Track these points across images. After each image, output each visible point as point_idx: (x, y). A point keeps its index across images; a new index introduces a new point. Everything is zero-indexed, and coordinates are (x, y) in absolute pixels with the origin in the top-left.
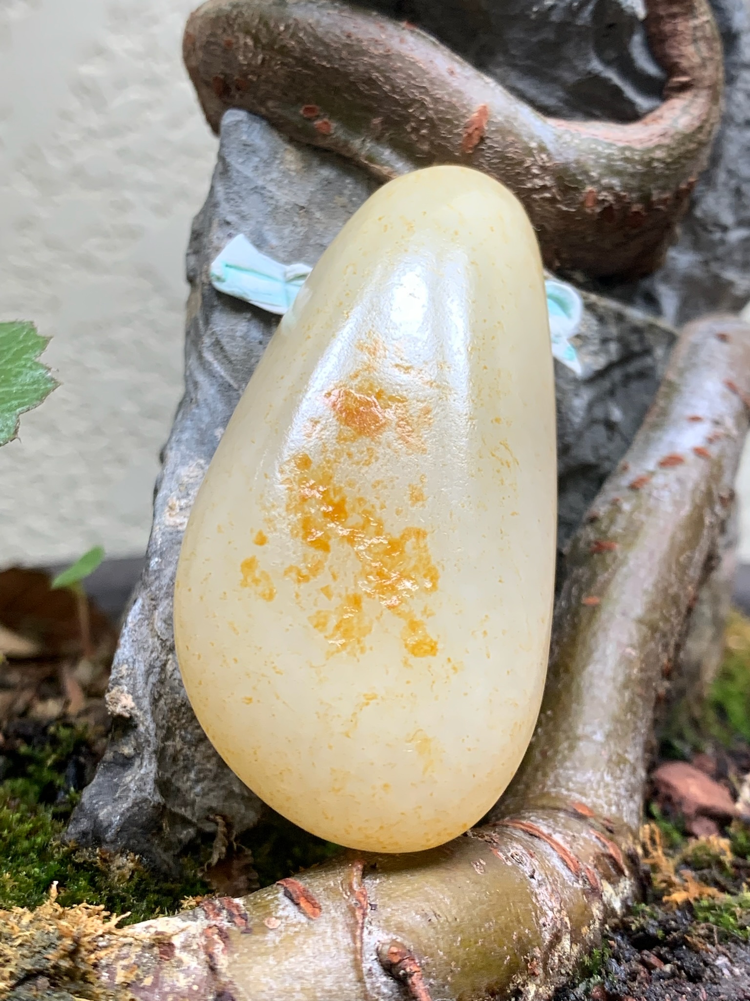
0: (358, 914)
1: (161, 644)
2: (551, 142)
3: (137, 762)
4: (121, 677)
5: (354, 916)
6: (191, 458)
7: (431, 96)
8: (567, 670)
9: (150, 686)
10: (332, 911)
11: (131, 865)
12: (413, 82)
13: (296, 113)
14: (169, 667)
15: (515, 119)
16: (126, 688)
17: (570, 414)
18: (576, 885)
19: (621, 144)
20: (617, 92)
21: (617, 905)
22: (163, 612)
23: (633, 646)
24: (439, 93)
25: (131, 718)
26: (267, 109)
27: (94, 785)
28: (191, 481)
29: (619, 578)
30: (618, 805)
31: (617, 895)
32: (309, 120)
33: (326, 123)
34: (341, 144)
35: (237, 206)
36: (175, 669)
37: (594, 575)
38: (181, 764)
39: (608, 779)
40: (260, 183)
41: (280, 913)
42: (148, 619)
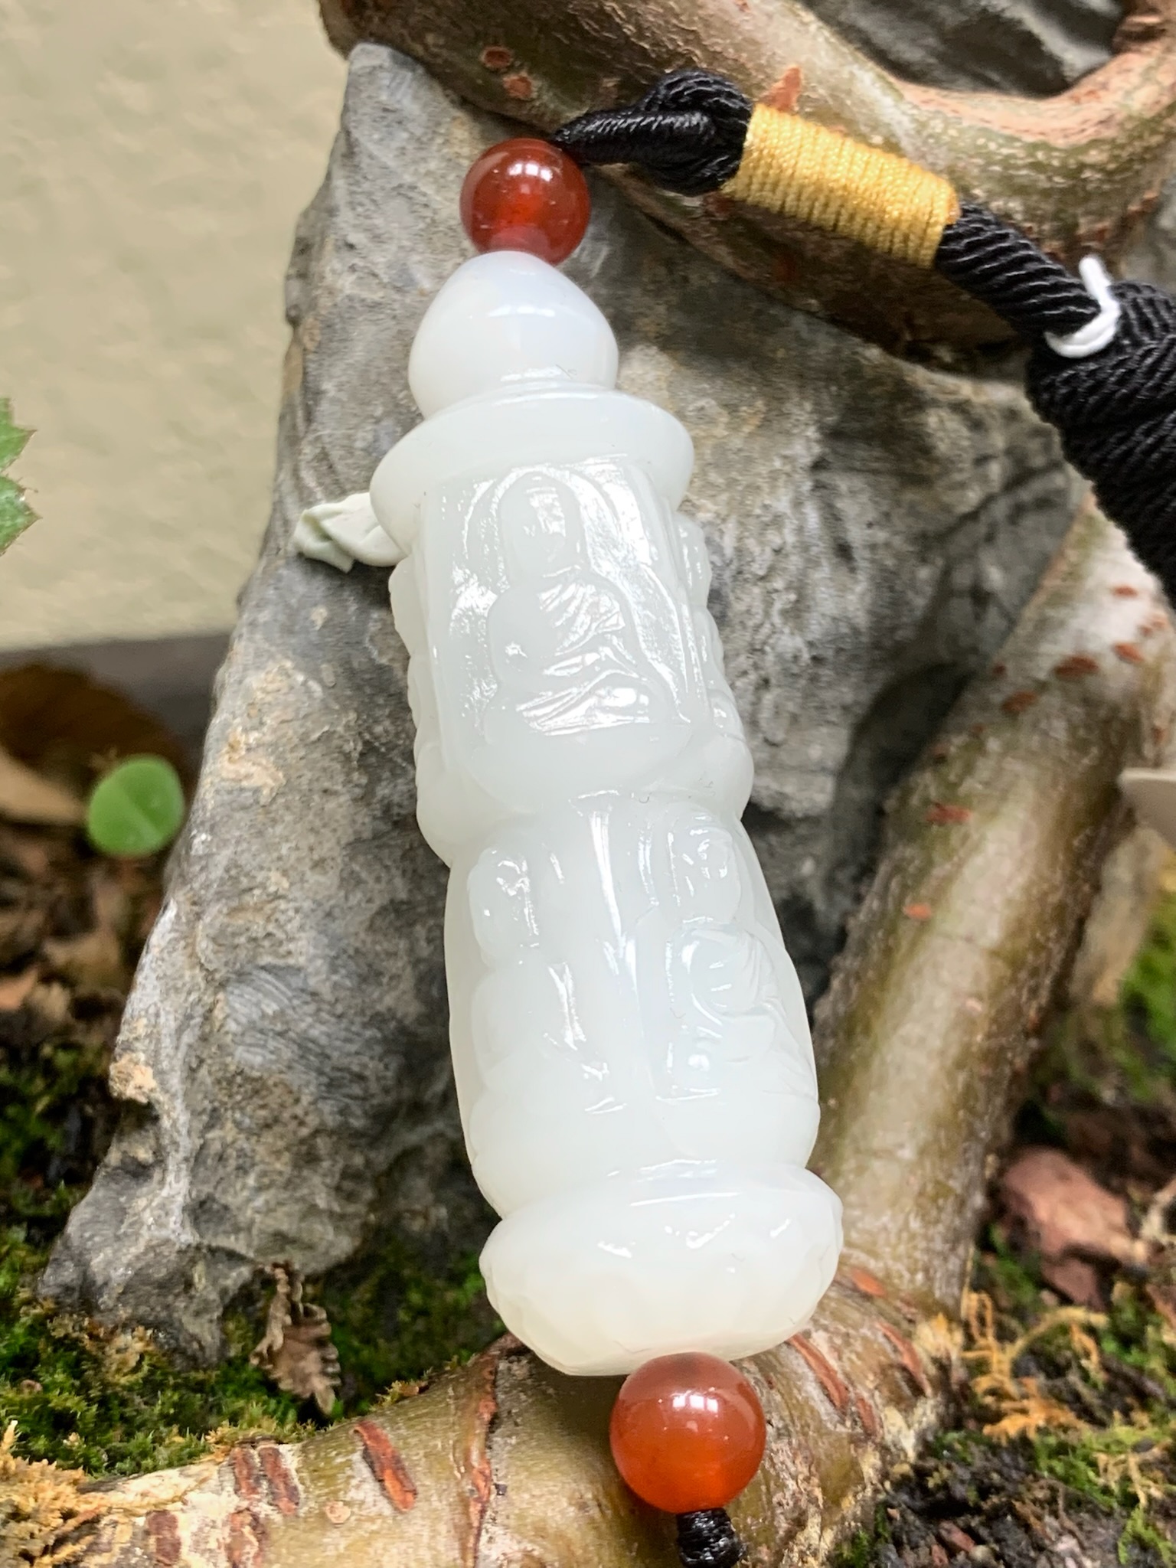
0: (474, 1509)
1: (206, 978)
2: (908, 135)
3: (157, 1175)
4: (137, 1039)
5: (466, 1513)
6: (272, 656)
7: (704, 48)
8: (867, 1030)
9: (183, 1049)
10: (435, 1498)
11: (139, 1346)
12: (674, 21)
13: (472, 59)
14: (218, 1014)
15: (849, 93)
16: (142, 1057)
17: (910, 595)
18: (840, 1429)
19: (1029, 139)
20: (1031, 42)
21: (909, 1444)
22: (211, 925)
23: (979, 997)
24: (717, 43)
25: (149, 1106)
26: (426, 47)
27: (88, 1204)
28: (269, 698)
29: (967, 872)
30: (926, 1270)
31: (909, 1427)
32: (496, 72)
33: (523, 80)
34: (547, 118)
35: (368, 217)
36: (227, 1016)
37: (929, 863)
38: (232, 1163)
39: (915, 1224)
40: (408, 179)
41: (353, 1494)
42: (185, 938)
